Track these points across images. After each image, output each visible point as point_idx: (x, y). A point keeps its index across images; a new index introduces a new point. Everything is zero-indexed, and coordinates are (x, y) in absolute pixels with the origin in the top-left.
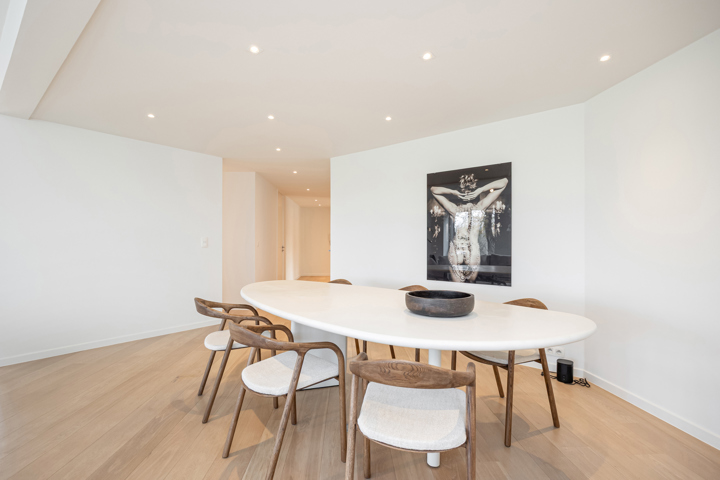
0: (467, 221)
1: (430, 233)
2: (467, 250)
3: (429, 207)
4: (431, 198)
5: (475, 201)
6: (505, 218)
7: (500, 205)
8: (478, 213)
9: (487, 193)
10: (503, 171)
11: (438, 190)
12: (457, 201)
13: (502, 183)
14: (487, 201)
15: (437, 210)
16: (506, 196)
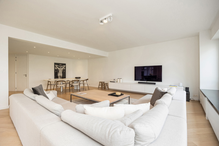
0: (61, 70)
1: (55, 72)
2: (60, 74)
3: (55, 68)
4: (55, 66)
5: (62, 68)
6: (65, 70)
7: (65, 68)
8: (62, 69)
9: (63, 67)
10: (65, 64)
11: (56, 65)
12: (59, 67)
13: (65, 66)
14: (63, 68)
15: (56, 68)
16: (65, 67)
